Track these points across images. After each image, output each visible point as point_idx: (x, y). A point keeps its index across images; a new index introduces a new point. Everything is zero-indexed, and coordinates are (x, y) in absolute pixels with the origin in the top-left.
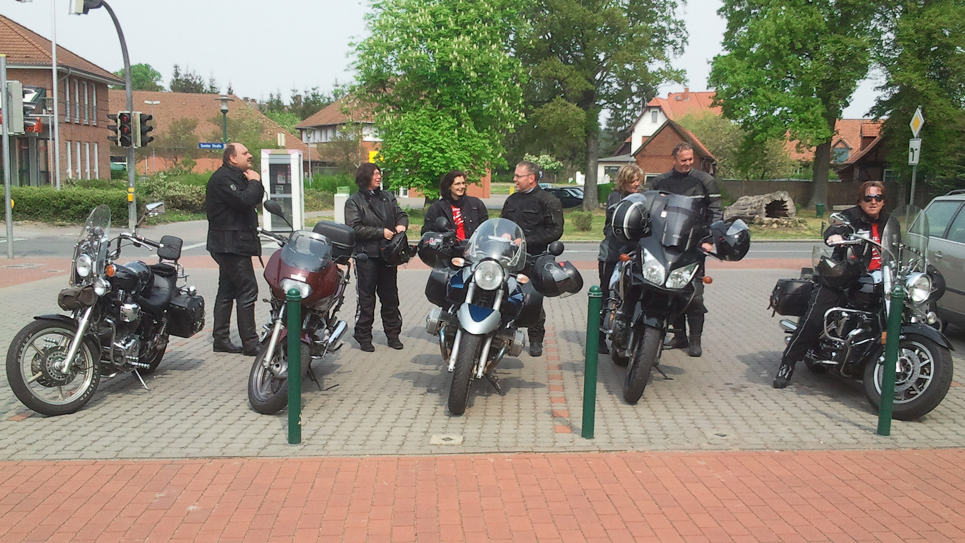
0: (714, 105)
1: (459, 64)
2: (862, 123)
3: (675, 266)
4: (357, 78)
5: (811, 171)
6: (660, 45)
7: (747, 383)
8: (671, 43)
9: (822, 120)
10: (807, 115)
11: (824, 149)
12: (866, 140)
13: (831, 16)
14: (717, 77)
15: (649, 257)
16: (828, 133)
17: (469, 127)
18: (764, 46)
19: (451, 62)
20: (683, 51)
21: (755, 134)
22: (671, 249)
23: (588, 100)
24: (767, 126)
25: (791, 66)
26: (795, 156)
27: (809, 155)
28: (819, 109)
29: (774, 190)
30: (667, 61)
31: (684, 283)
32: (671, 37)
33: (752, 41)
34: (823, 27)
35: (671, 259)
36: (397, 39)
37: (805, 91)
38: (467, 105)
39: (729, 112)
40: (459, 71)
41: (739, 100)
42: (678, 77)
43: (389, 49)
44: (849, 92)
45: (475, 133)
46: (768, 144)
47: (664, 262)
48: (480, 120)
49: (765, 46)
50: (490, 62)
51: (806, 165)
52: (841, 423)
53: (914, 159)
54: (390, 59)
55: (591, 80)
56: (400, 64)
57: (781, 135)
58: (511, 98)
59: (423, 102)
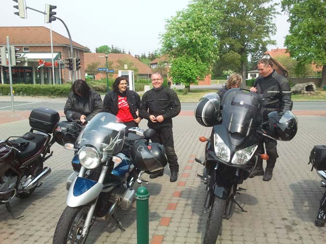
0: (286, 52)
1: (196, 40)
3: (239, 148)
4: (162, 46)
6: (267, 32)
8: (271, 31)
10: (320, 55)
14: (287, 42)
15: (219, 140)
17: (200, 62)
19: (193, 39)
20: (275, 34)
21: (301, 62)
22: (235, 135)
23: (243, 51)
24: (305, 59)
25: (313, 38)
27: (320, 69)
28: (324, 53)
29: (308, 82)
30: (269, 37)
31: (246, 161)
32: (271, 29)
33: (300, 30)
35: (235, 142)
36: (175, 32)
37: (319, 47)
38: (199, 54)
39: (292, 56)
40: (196, 42)
41: (295, 51)
42: (273, 43)
43: (173, 36)
45: (202, 63)
46: (306, 66)
48: (203, 59)
49: (304, 32)
50: (207, 39)
51: (319, 73)
54: (173, 39)
55: (243, 45)
56: (176, 41)
57: (310, 62)
58: (215, 51)
59: (184, 54)
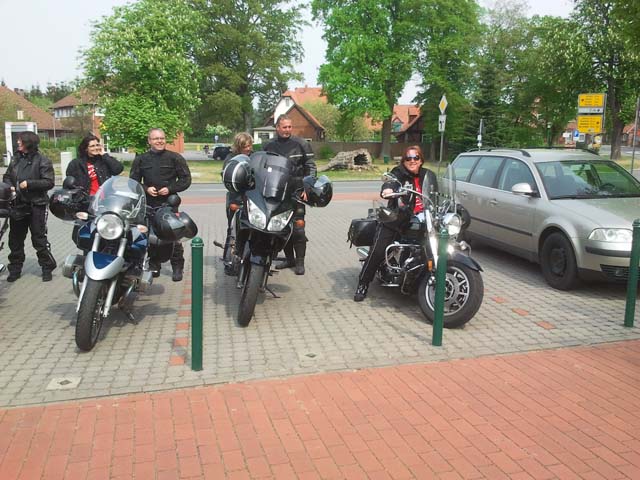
0: (322, 95)
1: (155, 65)
2: (409, 107)
3: (274, 213)
4: (85, 74)
5: (380, 137)
6: (288, 56)
7: (334, 299)
8: (294, 55)
9: (386, 105)
10: (377, 102)
11: (387, 122)
12: (412, 117)
13: (389, 41)
14: (323, 78)
15: (253, 206)
16: (390, 113)
17: (163, 107)
18: (351, 59)
19: (149, 64)
20: (301, 61)
21: (346, 114)
22: (270, 199)
23: (244, 90)
24: (354, 108)
25: (367, 71)
26: (371, 128)
27: (379, 127)
28: (384, 98)
29: (359, 148)
30: (292, 67)
31: (282, 227)
32: (294, 52)
33: (343, 55)
34: (385, 48)
35: (271, 207)
36: (111, 48)
37: (375, 87)
38: (162, 93)
39: (331, 100)
40: (156, 69)
41: (337, 92)
42: (299, 77)
43: (107, 55)
44: (400, 88)
45: (168, 110)
46: (355, 119)
47: (265, 210)
48: (171, 103)
50: (176, 64)
51: (378, 133)
52: (404, 335)
53: (442, 128)
54: (108, 62)
55: (245, 79)
56: (114, 65)
57: (362, 115)
58: (192, 88)
59: (131, 91)
